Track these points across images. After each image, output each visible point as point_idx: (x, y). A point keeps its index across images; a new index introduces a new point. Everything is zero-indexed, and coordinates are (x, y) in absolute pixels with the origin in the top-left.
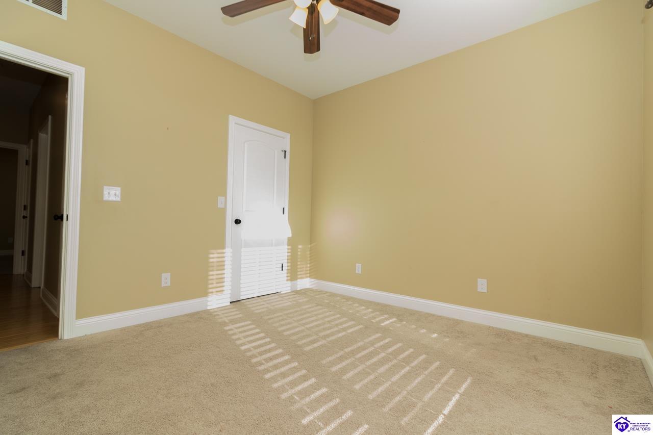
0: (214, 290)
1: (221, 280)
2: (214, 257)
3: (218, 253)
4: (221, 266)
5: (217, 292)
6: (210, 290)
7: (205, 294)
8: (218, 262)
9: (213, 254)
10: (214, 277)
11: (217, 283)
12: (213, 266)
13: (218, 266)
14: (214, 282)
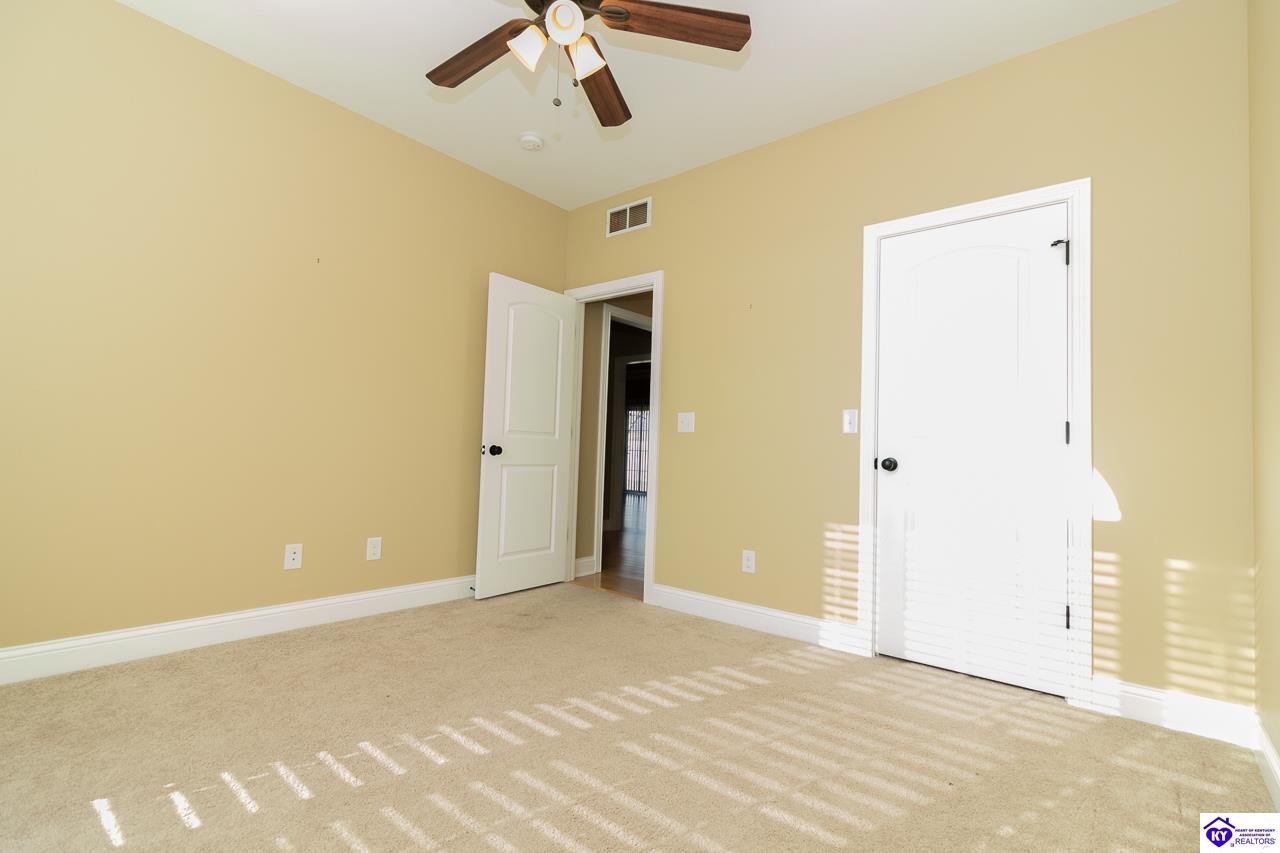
0: (838, 610)
1: (850, 593)
2: (835, 538)
3: (844, 532)
4: (850, 561)
5: (843, 616)
6: (828, 608)
7: (818, 612)
8: (844, 551)
9: (833, 531)
10: (838, 582)
11: (843, 597)
12: (832, 558)
13: (844, 560)
14: (837, 592)
